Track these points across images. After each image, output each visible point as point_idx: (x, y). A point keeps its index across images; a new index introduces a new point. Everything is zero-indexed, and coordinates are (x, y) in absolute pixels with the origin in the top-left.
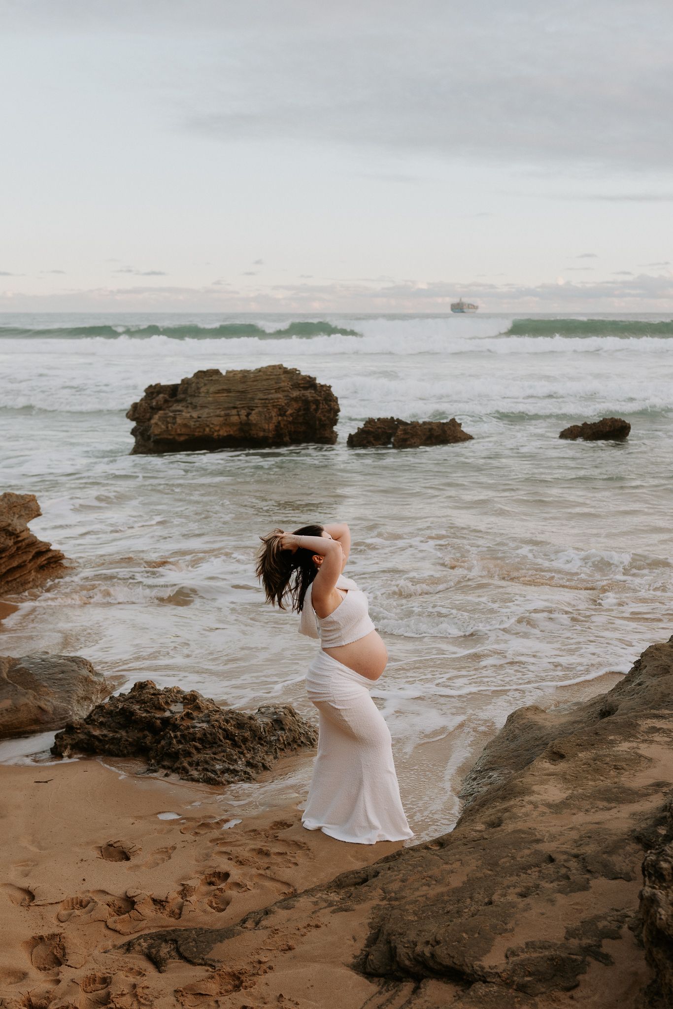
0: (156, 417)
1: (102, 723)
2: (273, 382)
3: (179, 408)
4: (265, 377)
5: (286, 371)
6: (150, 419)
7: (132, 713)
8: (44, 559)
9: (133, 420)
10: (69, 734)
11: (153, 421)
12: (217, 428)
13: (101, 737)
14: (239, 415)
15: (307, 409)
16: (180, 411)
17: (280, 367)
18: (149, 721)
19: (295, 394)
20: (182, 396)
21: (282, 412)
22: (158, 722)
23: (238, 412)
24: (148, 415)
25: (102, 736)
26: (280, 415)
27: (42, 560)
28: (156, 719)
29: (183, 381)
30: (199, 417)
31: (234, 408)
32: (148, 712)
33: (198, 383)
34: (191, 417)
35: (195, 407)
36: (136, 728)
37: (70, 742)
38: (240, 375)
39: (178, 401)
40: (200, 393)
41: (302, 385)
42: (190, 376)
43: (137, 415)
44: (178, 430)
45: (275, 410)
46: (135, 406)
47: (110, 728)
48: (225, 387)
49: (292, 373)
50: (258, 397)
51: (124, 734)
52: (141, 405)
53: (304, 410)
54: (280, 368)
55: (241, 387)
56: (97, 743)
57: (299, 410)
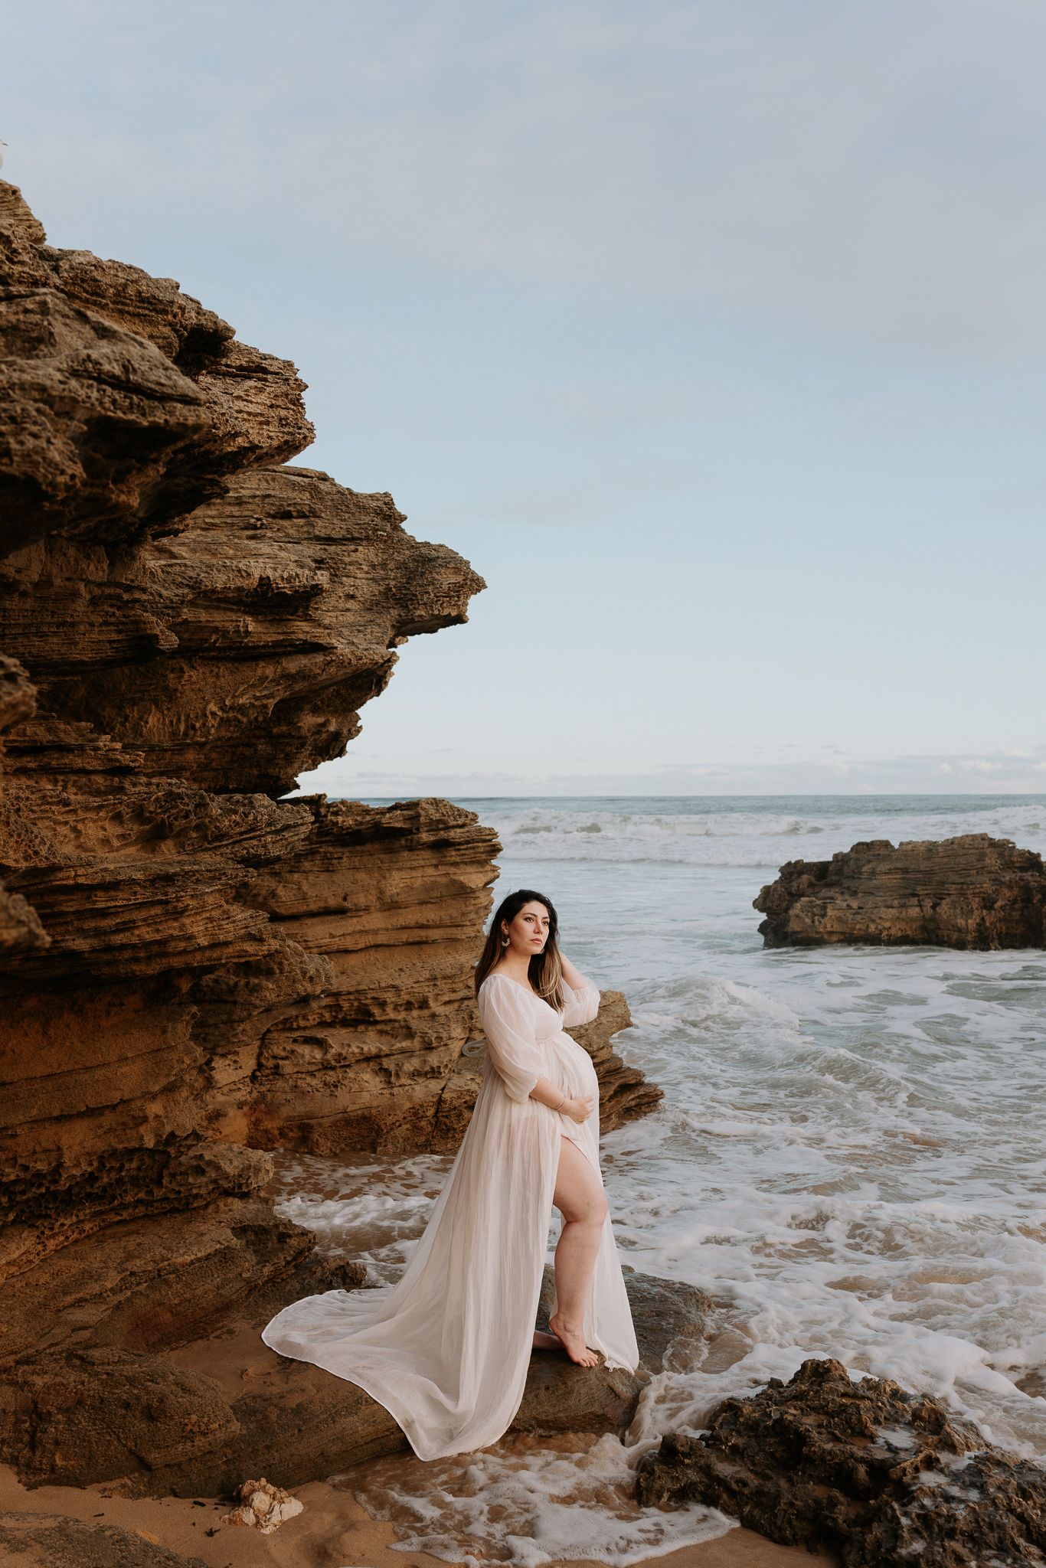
0: (798, 905)
1: (735, 1449)
2: (973, 858)
3: (831, 894)
4: (961, 852)
5: (993, 844)
6: (787, 910)
7: (802, 1439)
8: (632, 1096)
9: (762, 910)
10: (666, 1464)
11: (791, 912)
12: (887, 925)
13: (734, 1486)
14: (920, 906)
15: (1027, 901)
16: (832, 898)
17: (984, 837)
18: (841, 1464)
19: (1008, 877)
20: (835, 878)
21: (988, 903)
22: (862, 1469)
23: (919, 901)
24: (784, 904)
25: (738, 1481)
26: (985, 907)
27: (628, 1099)
28: (856, 1460)
29: (836, 856)
30: (860, 908)
31: (914, 895)
32: (836, 1439)
33: (857, 859)
34: (849, 907)
35: (854, 894)
36: (811, 1476)
37: (669, 1485)
38: (922, 848)
39: (830, 885)
40: (861, 873)
41: (1018, 865)
42: (847, 850)
43: (769, 904)
44: (829, 926)
45: (977, 900)
46: (767, 891)
47: (753, 1464)
48: (900, 865)
49: (1003, 848)
50: (950, 880)
51: (784, 1484)
52: (775, 889)
53: (1023, 901)
54: (983, 839)
55: (924, 866)
56: (725, 1496)
57: (1014, 902)
